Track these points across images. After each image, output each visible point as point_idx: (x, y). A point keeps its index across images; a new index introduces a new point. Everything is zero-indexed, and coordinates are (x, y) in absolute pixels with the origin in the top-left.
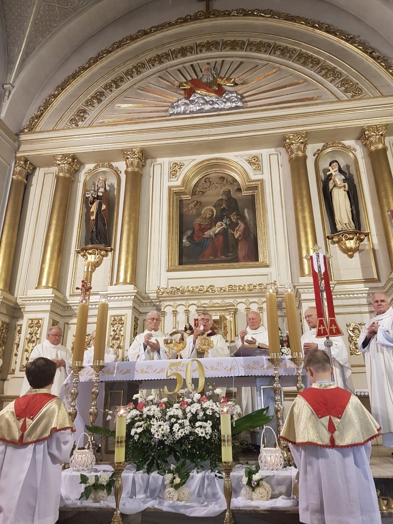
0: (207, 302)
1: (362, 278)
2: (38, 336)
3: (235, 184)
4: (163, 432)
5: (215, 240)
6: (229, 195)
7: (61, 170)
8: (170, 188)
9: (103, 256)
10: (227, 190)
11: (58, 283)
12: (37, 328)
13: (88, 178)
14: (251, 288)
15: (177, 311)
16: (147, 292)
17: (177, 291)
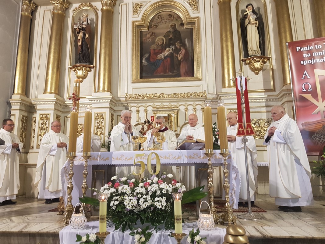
0: (159, 104)
1: (263, 89)
2: (47, 126)
3: (179, 20)
4: (132, 205)
5: (165, 61)
6: (175, 28)
7: (56, 8)
8: (133, 22)
9: (88, 71)
10: (173, 25)
11: (59, 90)
12: (46, 121)
13: (75, 14)
14: (188, 95)
15: (139, 110)
16: (119, 97)
17: (139, 97)
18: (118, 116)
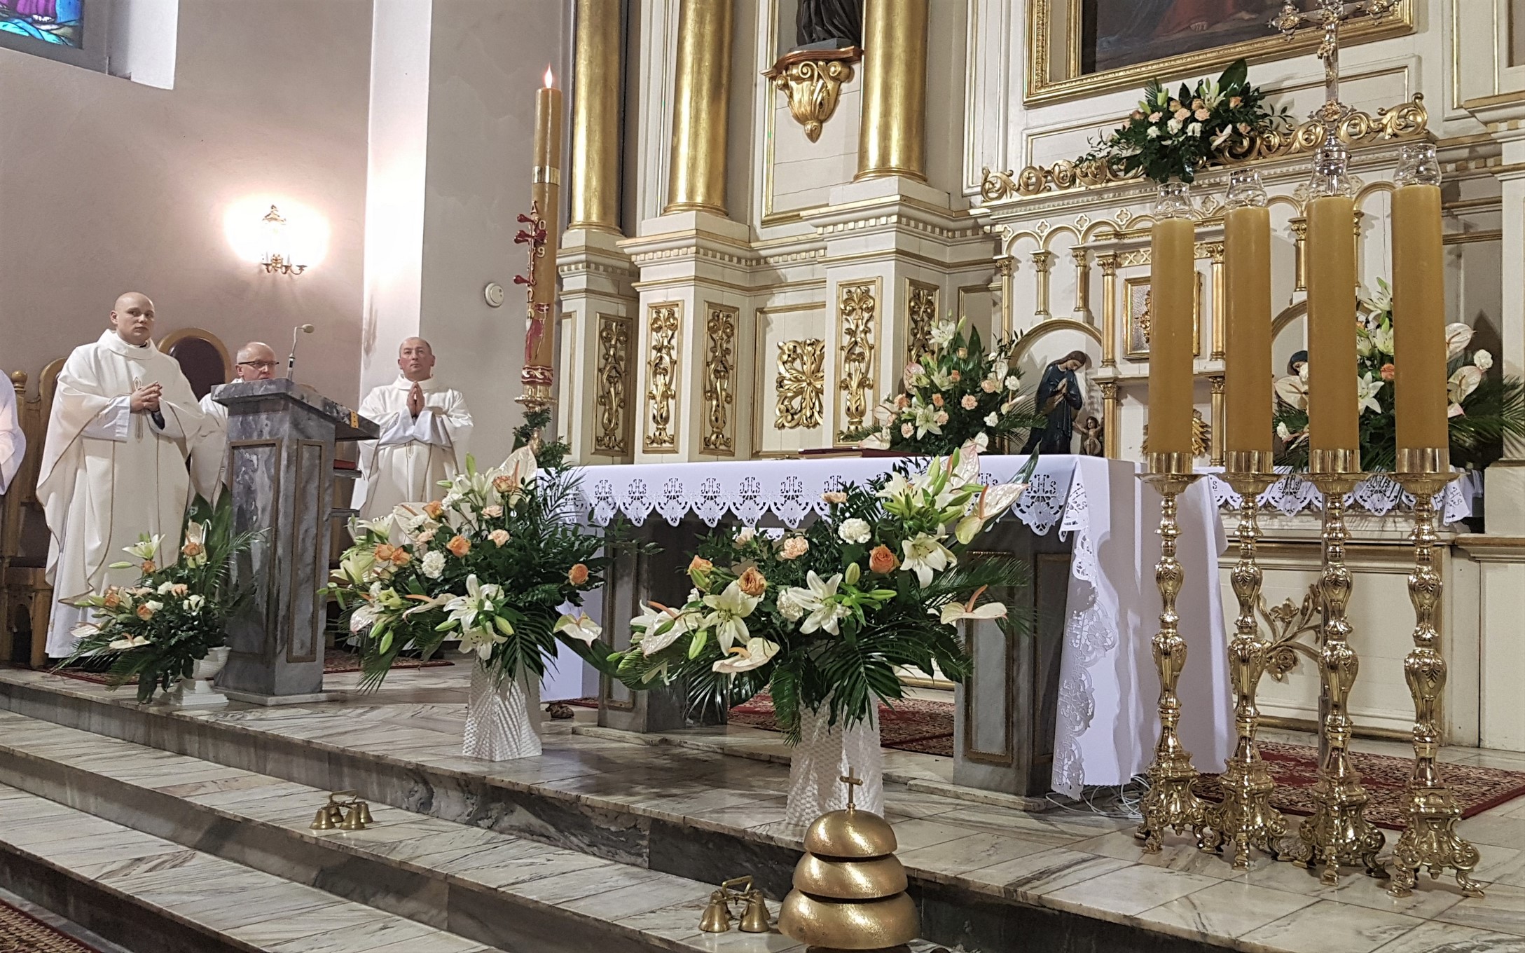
2: (674, 354)
9: (838, 80)
11: (727, 189)
12: (670, 333)
14: (1313, 137)
15: (1050, 253)
16: (966, 191)
17: (1044, 180)
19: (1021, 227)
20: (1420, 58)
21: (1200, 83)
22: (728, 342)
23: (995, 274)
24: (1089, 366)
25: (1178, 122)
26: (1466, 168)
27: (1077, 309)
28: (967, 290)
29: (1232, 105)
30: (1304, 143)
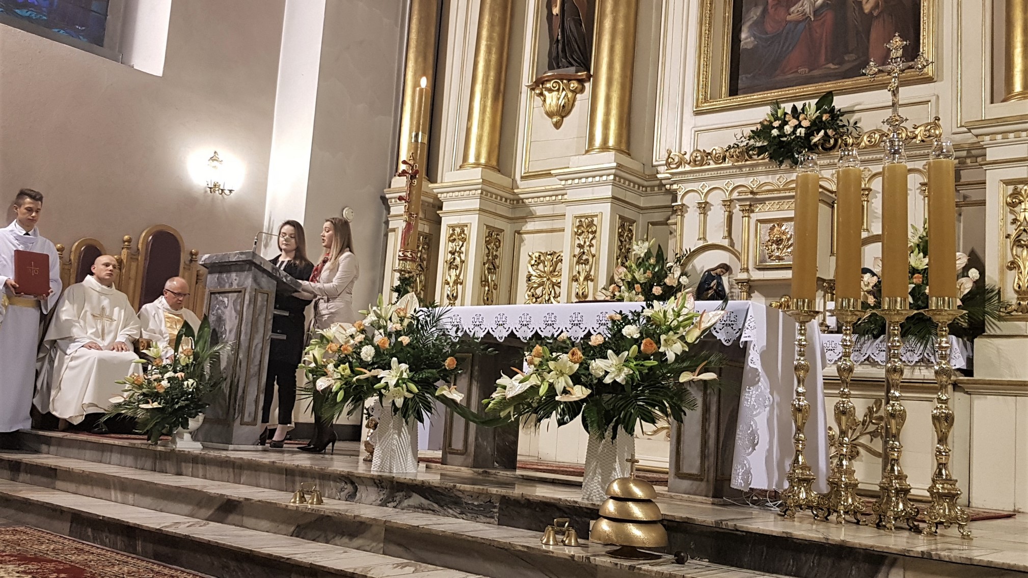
2: (463, 256)
5: (814, 24)
9: (575, 92)
11: (500, 156)
12: (461, 243)
14: (873, 140)
15: (708, 203)
16: (655, 163)
17: (705, 158)
18: (650, 226)
19: (690, 186)
20: (938, 97)
21: (804, 105)
22: (497, 251)
23: (672, 215)
24: (731, 273)
25: (791, 127)
26: (965, 163)
27: (725, 238)
28: (653, 224)
29: (824, 119)
30: (867, 143)
